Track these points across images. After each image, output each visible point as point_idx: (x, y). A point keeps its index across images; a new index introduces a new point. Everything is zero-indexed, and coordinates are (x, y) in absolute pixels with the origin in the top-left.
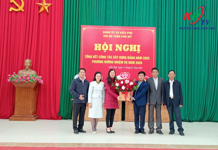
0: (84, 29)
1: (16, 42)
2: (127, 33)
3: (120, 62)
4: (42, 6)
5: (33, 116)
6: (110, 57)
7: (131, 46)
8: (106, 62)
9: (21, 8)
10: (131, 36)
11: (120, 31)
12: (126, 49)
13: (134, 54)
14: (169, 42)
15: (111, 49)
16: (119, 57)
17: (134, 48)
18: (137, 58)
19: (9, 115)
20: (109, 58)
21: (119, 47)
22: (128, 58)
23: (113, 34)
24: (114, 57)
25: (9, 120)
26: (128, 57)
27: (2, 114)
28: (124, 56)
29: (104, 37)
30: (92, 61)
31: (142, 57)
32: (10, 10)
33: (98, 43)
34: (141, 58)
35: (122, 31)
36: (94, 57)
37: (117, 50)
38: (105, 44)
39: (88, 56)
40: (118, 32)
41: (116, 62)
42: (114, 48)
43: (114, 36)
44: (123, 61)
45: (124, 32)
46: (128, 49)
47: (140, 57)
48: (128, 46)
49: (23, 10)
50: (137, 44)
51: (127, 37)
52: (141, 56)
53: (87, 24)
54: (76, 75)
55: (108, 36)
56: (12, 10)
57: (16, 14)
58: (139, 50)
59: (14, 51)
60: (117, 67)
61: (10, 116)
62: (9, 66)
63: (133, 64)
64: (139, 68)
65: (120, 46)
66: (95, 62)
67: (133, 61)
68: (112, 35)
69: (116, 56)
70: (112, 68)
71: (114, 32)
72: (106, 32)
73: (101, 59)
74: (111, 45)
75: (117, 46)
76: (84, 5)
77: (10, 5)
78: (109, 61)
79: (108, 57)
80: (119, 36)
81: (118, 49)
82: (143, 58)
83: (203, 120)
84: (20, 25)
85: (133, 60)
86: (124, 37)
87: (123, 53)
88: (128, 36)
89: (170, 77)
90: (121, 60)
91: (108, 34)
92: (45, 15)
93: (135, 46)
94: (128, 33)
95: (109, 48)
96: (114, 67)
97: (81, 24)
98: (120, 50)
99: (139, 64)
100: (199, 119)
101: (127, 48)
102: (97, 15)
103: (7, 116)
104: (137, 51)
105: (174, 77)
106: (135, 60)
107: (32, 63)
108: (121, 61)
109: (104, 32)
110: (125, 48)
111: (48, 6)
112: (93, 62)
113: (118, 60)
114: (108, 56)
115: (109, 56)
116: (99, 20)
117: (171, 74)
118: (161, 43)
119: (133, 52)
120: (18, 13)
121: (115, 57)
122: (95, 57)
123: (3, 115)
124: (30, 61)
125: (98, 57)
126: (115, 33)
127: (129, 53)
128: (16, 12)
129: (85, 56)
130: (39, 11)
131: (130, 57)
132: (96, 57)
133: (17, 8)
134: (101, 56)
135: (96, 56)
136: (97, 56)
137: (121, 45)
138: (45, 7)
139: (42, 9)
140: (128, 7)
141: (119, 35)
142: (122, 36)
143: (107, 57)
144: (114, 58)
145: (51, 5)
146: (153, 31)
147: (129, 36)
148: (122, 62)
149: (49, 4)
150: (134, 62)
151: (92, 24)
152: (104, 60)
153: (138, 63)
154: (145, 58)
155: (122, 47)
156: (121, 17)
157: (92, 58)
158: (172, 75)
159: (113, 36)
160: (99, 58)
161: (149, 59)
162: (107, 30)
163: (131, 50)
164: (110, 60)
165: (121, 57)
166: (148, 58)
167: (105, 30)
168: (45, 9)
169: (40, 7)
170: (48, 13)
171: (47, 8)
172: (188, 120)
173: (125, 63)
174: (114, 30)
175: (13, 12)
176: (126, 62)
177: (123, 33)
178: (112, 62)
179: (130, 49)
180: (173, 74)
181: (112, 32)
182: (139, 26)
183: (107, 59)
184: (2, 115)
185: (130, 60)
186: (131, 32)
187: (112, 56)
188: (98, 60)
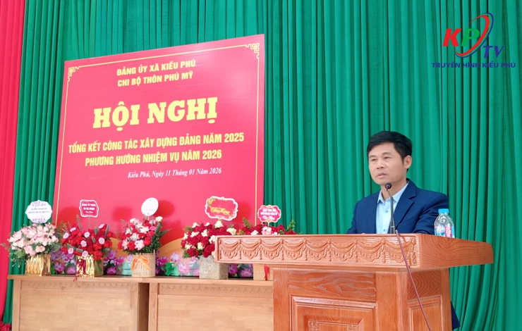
0: (71, 71)
2: (179, 65)
3: (158, 157)
6: (131, 144)
7: (191, 103)
8: (121, 160)
10: (191, 74)
12: (177, 114)
13: (200, 127)
15: (135, 121)
17: (197, 109)
18: (206, 139)
20: (130, 146)
22: (180, 141)
23: (143, 75)
24: (142, 142)
26: (182, 138)
28: (169, 137)
29: (119, 85)
30: (87, 159)
31: (220, 135)
33: (102, 106)
34: (218, 138)
36: (92, 147)
38: (121, 108)
39: (77, 148)
40: (157, 66)
41: (148, 158)
42: (144, 114)
43: (145, 78)
44: (166, 154)
45: (171, 63)
46: (181, 113)
47: (216, 136)
48: (181, 104)
50: (207, 96)
51: (180, 76)
52: (218, 133)
53: (79, 56)
54: (29, 204)
55: (130, 82)
58: (213, 114)
60: (151, 174)
63: (196, 161)
64: (213, 171)
65: (160, 109)
66: (93, 162)
67: (196, 150)
68: (139, 79)
70: (137, 176)
71: (145, 68)
72: (124, 70)
73: (108, 154)
74: (136, 108)
75: (152, 108)
78: (129, 156)
79: (128, 144)
80: (159, 79)
81: (154, 116)
82: (223, 138)
85: (194, 148)
86: (173, 77)
87: (169, 128)
88: (183, 74)
90: (162, 150)
91: (130, 77)
93: (202, 102)
94: (182, 64)
95: (130, 118)
96: (142, 173)
97: (64, 59)
98: (161, 120)
99: (214, 157)
101: (179, 112)
104: (208, 117)
106: (202, 147)
108: (162, 154)
110: (173, 111)
112: (89, 164)
113: (153, 150)
114: (126, 142)
115: (131, 142)
119: (196, 121)
121: (146, 143)
122: (95, 147)
125: (101, 146)
126: (149, 69)
127: (184, 127)
129: (70, 146)
131: (187, 138)
132: (96, 149)
134: (110, 142)
135: (95, 143)
136: (99, 144)
137: (163, 105)
142: (166, 77)
143: (123, 145)
144: (142, 146)
146: (256, 47)
147: (187, 74)
148: (164, 157)
150: (198, 152)
151: (91, 54)
152: (114, 153)
153: (209, 155)
154: (232, 138)
155: (166, 109)
157: (85, 151)
159: (142, 81)
160: (105, 149)
161: (242, 140)
162: (129, 65)
163: (191, 117)
164: (133, 152)
165: (161, 142)
166: (239, 137)
167: (121, 66)
173: (172, 160)
176: (175, 157)
177: (170, 66)
178: (134, 159)
179: (186, 113)
181: (143, 69)
182: (216, 38)
183: (123, 152)
185: (186, 148)
186: (191, 59)
187: (136, 141)
188: (101, 156)
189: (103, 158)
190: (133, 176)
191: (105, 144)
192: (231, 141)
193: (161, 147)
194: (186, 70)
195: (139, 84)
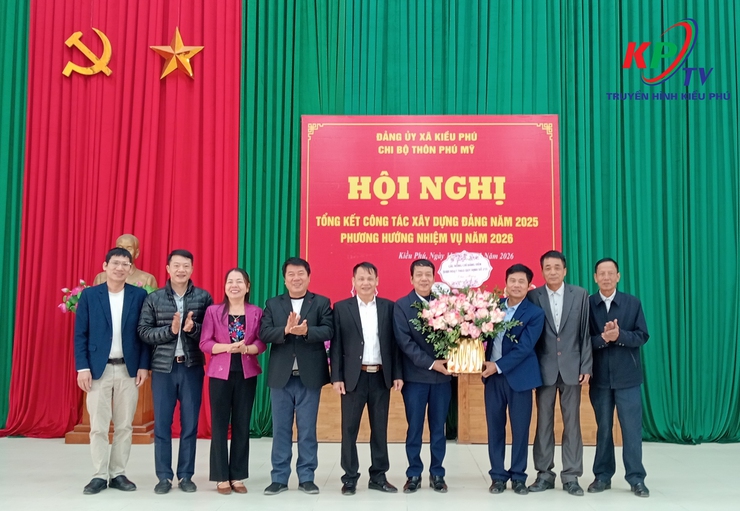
0: (312, 128)
1: (85, 179)
2: (457, 137)
3: (435, 238)
4: (170, 55)
5: (144, 427)
6: (401, 221)
7: (474, 180)
8: (386, 238)
9: (101, 65)
10: (472, 148)
11: (434, 130)
12: (456, 192)
13: (485, 208)
14: (606, 166)
15: (404, 195)
16: (431, 222)
17: (481, 188)
18: (494, 222)
19: (65, 425)
20: (400, 223)
21: (431, 188)
22: (463, 221)
23: (410, 143)
24: (415, 219)
25: (67, 442)
26: (464, 219)
27: (41, 420)
28: (449, 216)
29: (380, 151)
30: (342, 235)
31: (511, 219)
32: (67, 72)
33: (360, 174)
34: (508, 221)
35: (442, 130)
36: (350, 221)
37: (424, 196)
38: (384, 178)
39: (327, 221)
40: (429, 134)
41: (422, 238)
42: (414, 188)
43: (414, 148)
44: (446, 235)
45: (447, 133)
46: (462, 191)
47: (506, 218)
48: (462, 180)
49: (108, 72)
50: (493, 174)
51: (459, 149)
52: (508, 216)
53: (321, 111)
55: (395, 150)
56: (73, 72)
57: (86, 86)
58: (500, 195)
59: (80, 207)
60: (428, 255)
61: (68, 430)
62: (65, 257)
63: (482, 244)
64: (504, 256)
65: (435, 184)
66: (351, 238)
67: (483, 233)
68: (406, 147)
69: (421, 218)
70: (410, 257)
71: (414, 136)
72: (386, 135)
73: (371, 230)
74: (404, 181)
75: (425, 181)
76: (313, 48)
77: (66, 56)
78: (398, 234)
79: (396, 220)
80: (433, 150)
81: (428, 191)
82: (514, 222)
83: (732, 435)
84: (98, 121)
85: (480, 230)
86: (449, 150)
87: (445, 206)
88: (462, 148)
89: (600, 285)
90: (439, 230)
91: (394, 144)
92: (182, 84)
93: (487, 180)
94: (461, 136)
95: (397, 190)
96: (416, 254)
97: (301, 113)
98: (437, 196)
99: (504, 242)
100: (719, 432)
101: (459, 189)
102: (356, 79)
103: (58, 426)
104: (496, 197)
105: (614, 284)
106: (489, 230)
107: (141, 246)
108: (441, 235)
109: (379, 137)
110: (452, 188)
111: (191, 55)
112: (345, 240)
113: (430, 229)
114: (394, 218)
115: (400, 218)
116: (363, 97)
117: (603, 274)
118: (577, 168)
119: (480, 201)
120: (93, 80)
121: (420, 221)
122: (352, 221)
123: (44, 424)
124: (133, 240)
125: (361, 221)
126: (418, 137)
127: (466, 207)
128: (87, 78)
129: (318, 218)
130: (161, 73)
131: (471, 218)
132: (355, 223)
133: (88, 63)
134: (372, 217)
135: (352, 217)
136: (358, 218)
137: (438, 180)
138: (181, 58)
139: (171, 67)
140: (459, 48)
141: (430, 143)
142: (441, 149)
143: (390, 221)
144: (415, 223)
145: (202, 52)
146: (548, 128)
147: (467, 147)
148: (443, 238)
149: (195, 50)
150: (485, 235)
151: (339, 111)
152: (379, 230)
153: (497, 238)
154: (524, 222)
155: (443, 185)
156: (438, 84)
157: (339, 224)
158: (607, 277)
159: (411, 150)
160: (366, 224)
161: (536, 225)
162: (392, 130)
163: (474, 196)
164: (403, 230)
165: (438, 221)
166: (532, 222)
167: (382, 130)
168: (180, 65)
169: (163, 60)
170: (191, 80)
171: (188, 61)
172: (680, 437)
173: (453, 241)
174: (412, 130)
175: (74, 77)
176: (456, 238)
177: (445, 136)
178: (407, 238)
179: (468, 191)
180: (610, 273)
181: (409, 136)
182: (499, 111)
183: (391, 229)
184: (42, 425)
185: (470, 230)
186: (471, 132)
187: (407, 218)
188: (362, 232)
189: (364, 234)
190: (405, 257)
191: (366, 218)
192: (524, 225)
193: (439, 226)
194: (465, 143)
195: (406, 153)
